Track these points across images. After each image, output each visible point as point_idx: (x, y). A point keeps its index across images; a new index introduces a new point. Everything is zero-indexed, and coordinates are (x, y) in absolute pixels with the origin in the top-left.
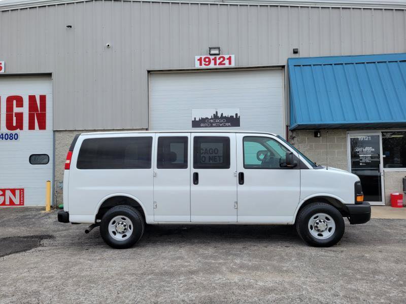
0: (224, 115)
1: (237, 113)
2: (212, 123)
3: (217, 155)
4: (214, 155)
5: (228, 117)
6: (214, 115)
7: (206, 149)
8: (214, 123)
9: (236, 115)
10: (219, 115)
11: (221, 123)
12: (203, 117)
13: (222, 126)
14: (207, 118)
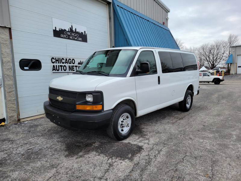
0: (77, 31)
1: (85, 30)
2: (69, 36)
3: (74, 65)
4: (72, 65)
5: (80, 33)
6: (70, 28)
7: (66, 59)
8: (71, 36)
9: (85, 32)
10: (74, 29)
11: (76, 37)
12: (62, 28)
13: (76, 40)
14: (65, 30)
